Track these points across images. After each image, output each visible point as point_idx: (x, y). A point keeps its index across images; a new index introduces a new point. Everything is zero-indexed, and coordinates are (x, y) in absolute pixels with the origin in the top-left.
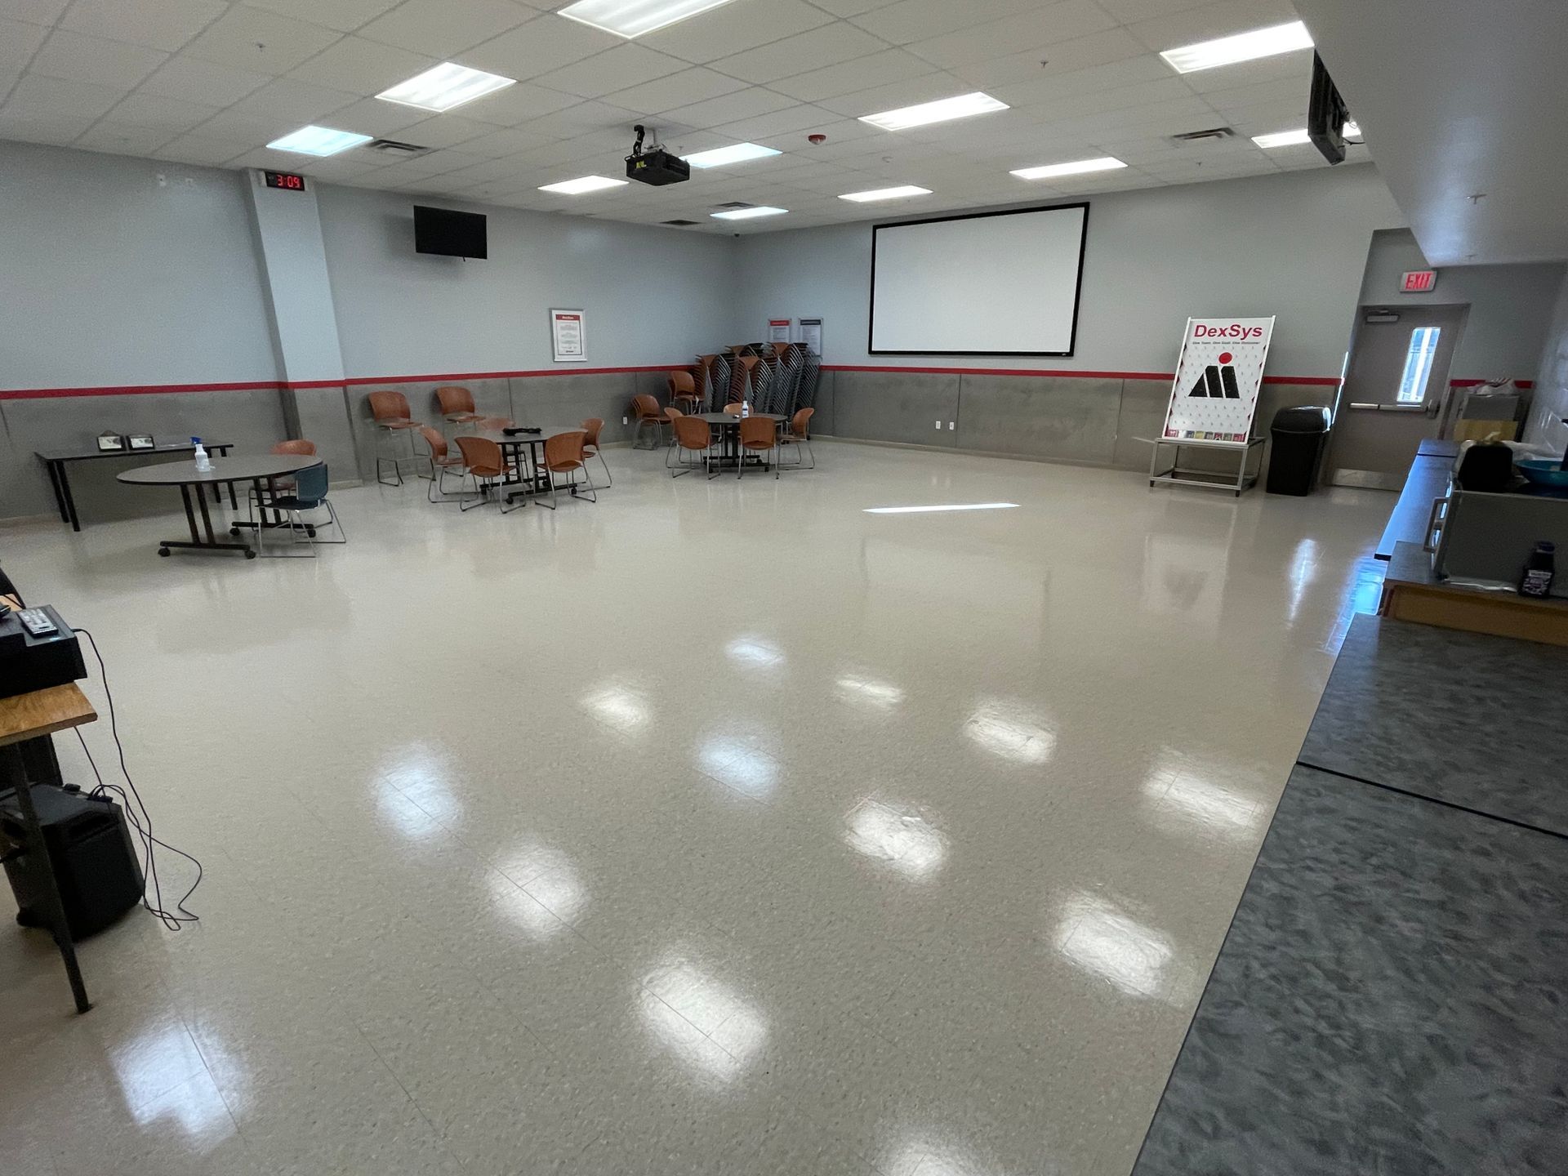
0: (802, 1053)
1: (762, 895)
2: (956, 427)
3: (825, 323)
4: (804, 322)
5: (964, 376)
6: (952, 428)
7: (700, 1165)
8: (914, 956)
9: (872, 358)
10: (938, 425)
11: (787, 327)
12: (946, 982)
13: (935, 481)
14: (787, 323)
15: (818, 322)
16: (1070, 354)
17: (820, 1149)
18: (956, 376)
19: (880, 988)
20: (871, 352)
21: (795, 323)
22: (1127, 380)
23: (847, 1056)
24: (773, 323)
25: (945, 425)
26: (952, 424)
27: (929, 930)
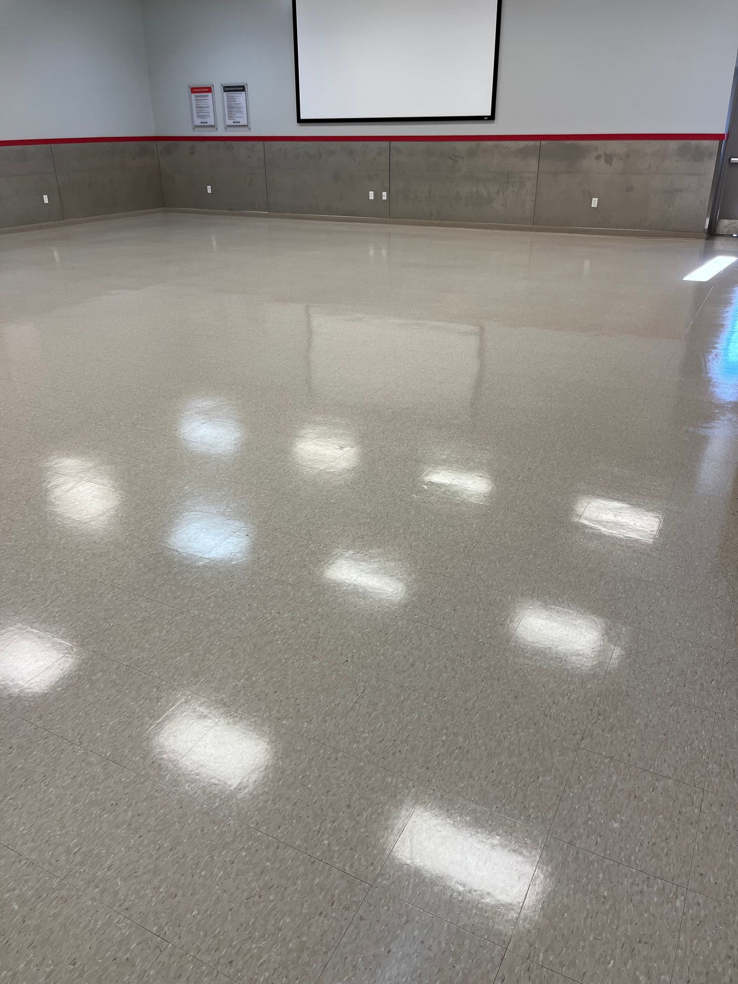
0: (372, 645)
1: (307, 554)
2: (388, 196)
3: (249, 89)
4: (228, 89)
5: (394, 143)
6: (384, 198)
7: (310, 722)
8: (444, 575)
9: (301, 126)
10: (371, 195)
11: (210, 94)
12: (473, 588)
13: (372, 252)
14: (209, 90)
15: (242, 88)
16: (492, 118)
17: (402, 698)
18: (385, 144)
19: (422, 598)
20: (300, 121)
21: (218, 90)
22: (543, 142)
23: (408, 641)
24: (194, 90)
25: (378, 196)
26: (384, 194)
27: (451, 559)
